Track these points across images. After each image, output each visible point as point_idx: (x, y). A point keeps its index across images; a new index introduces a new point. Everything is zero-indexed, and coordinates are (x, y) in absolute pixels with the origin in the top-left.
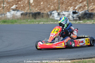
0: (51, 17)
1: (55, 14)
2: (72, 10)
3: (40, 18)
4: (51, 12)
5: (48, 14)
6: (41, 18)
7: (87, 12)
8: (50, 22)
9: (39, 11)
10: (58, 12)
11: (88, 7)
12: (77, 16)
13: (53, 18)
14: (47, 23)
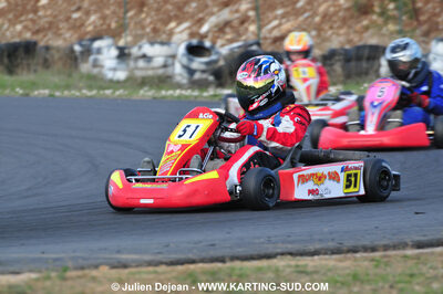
0: (85, 67)
1: (107, 54)
2: (185, 36)
3: (35, 71)
4: (84, 43)
5: (72, 51)
6: (39, 68)
7: (254, 48)
8: (80, 89)
9: (28, 36)
10: (121, 43)
11: (260, 28)
12: (207, 64)
13: (95, 71)
14: (66, 93)
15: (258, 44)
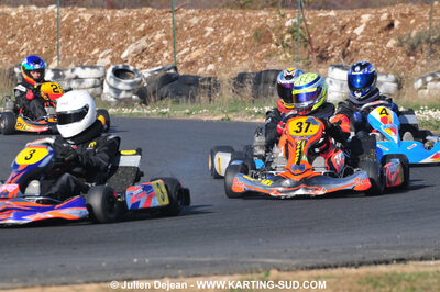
2: (107, 61)
7: (172, 71)
10: (53, 66)
11: (175, 53)
12: (131, 84)
15: (175, 68)
